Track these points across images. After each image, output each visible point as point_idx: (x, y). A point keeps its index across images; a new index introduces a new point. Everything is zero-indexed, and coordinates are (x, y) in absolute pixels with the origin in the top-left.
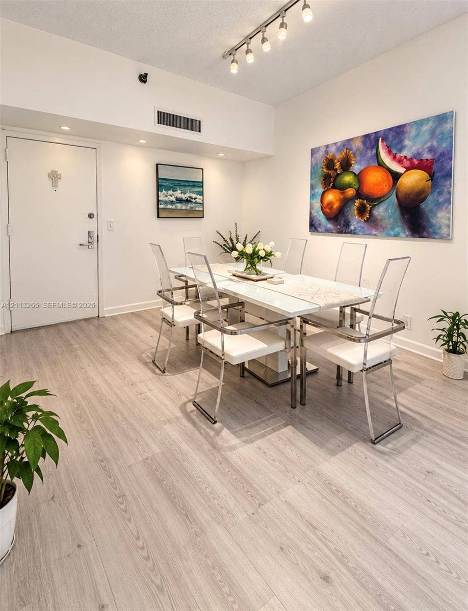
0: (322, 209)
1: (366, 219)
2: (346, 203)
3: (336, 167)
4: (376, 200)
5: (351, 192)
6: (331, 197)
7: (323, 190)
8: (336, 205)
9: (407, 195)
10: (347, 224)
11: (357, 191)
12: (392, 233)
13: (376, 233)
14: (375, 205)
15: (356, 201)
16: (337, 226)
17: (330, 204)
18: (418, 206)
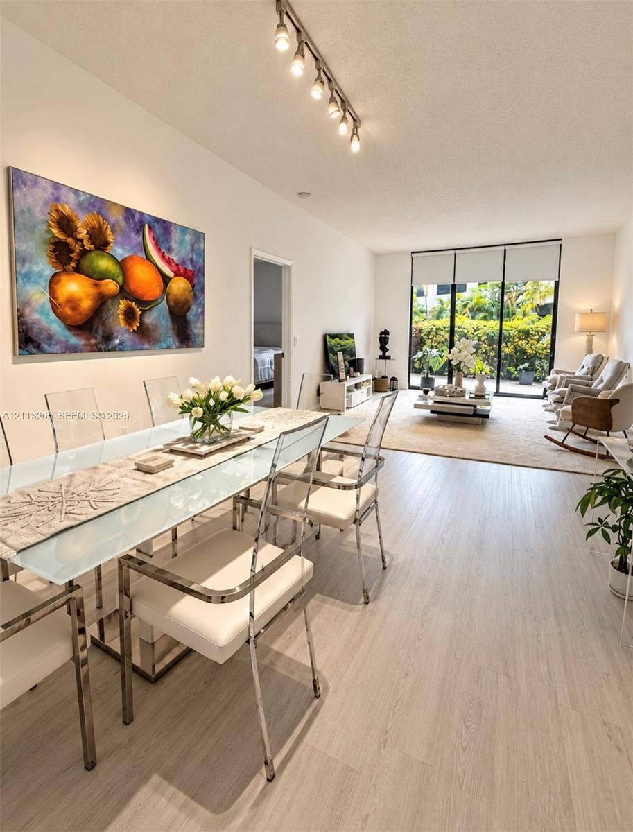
0: (55, 308)
1: (136, 329)
2: (102, 301)
3: (80, 236)
4: (147, 304)
5: (111, 286)
6: (75, 287)
7: (54, 271)
8: (86, 304)
9: (177, 302)
10: (108, 338)
11: (121, 288)
12: (164, 345)
13: (147, 347)
14: (146, 311)
15: (121, 301)
16: (89, 340)
17: (73, 302)
18: (185, 315)
